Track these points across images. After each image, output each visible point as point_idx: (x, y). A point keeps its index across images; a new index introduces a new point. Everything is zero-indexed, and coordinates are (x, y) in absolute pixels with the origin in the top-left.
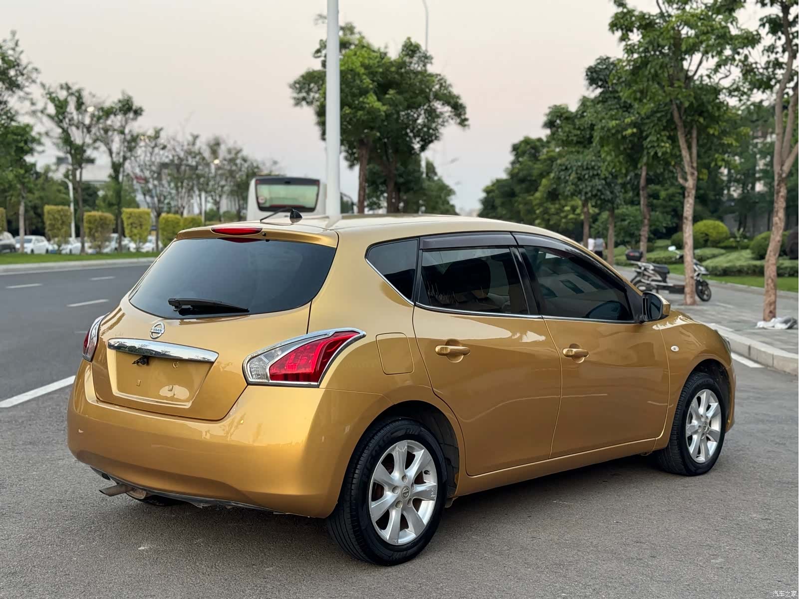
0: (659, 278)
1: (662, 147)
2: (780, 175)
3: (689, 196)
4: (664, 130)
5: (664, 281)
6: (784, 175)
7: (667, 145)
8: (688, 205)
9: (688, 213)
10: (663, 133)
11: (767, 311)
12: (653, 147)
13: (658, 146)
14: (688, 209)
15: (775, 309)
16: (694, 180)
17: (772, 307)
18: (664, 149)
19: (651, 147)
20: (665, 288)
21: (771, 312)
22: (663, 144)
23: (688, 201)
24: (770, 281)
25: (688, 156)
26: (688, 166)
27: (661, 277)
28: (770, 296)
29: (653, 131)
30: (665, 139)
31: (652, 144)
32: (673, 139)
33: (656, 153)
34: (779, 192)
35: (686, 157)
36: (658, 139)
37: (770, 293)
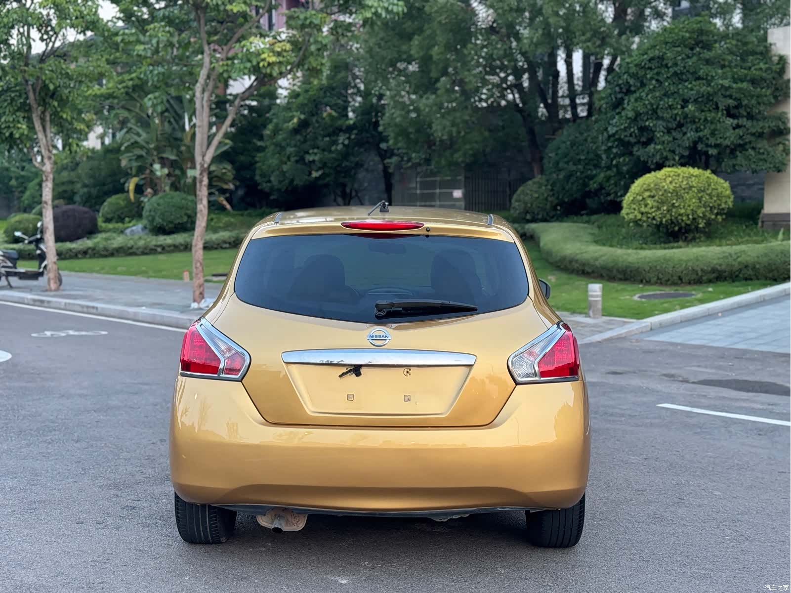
0: (10, 264)
1: (18, 128)
2: (202, 166)
3: (47, 180)
4: (18, 110)
5: (15, 267)
6: (206, 166)
7: (24, 127)
8: (47, 189)
9: (47, 197)
10: (18, 114)
11: (197, 293)
12: (9, 127)
13: (14, 127)
14: (47, 193)
15: (203, 290)
16: (51, 164)
17: (202, 289)
18: (21, 131)
19: (6, 127)
20: (16, 274)
21: (201, 293)
22: (19, 125)
23: (47, 185)
24: (198, 264)
25: (44, 139)
26: (45, 149)
27: (11, 263)
28: (199, 279)
29: (7, 111)
30: (21, 120)
31: (7, 125)
32: (29, 120)
33: (11, 134)
34: (201, 181)
35: (42, 140)
36: (14, 120)
37: (199, 276)
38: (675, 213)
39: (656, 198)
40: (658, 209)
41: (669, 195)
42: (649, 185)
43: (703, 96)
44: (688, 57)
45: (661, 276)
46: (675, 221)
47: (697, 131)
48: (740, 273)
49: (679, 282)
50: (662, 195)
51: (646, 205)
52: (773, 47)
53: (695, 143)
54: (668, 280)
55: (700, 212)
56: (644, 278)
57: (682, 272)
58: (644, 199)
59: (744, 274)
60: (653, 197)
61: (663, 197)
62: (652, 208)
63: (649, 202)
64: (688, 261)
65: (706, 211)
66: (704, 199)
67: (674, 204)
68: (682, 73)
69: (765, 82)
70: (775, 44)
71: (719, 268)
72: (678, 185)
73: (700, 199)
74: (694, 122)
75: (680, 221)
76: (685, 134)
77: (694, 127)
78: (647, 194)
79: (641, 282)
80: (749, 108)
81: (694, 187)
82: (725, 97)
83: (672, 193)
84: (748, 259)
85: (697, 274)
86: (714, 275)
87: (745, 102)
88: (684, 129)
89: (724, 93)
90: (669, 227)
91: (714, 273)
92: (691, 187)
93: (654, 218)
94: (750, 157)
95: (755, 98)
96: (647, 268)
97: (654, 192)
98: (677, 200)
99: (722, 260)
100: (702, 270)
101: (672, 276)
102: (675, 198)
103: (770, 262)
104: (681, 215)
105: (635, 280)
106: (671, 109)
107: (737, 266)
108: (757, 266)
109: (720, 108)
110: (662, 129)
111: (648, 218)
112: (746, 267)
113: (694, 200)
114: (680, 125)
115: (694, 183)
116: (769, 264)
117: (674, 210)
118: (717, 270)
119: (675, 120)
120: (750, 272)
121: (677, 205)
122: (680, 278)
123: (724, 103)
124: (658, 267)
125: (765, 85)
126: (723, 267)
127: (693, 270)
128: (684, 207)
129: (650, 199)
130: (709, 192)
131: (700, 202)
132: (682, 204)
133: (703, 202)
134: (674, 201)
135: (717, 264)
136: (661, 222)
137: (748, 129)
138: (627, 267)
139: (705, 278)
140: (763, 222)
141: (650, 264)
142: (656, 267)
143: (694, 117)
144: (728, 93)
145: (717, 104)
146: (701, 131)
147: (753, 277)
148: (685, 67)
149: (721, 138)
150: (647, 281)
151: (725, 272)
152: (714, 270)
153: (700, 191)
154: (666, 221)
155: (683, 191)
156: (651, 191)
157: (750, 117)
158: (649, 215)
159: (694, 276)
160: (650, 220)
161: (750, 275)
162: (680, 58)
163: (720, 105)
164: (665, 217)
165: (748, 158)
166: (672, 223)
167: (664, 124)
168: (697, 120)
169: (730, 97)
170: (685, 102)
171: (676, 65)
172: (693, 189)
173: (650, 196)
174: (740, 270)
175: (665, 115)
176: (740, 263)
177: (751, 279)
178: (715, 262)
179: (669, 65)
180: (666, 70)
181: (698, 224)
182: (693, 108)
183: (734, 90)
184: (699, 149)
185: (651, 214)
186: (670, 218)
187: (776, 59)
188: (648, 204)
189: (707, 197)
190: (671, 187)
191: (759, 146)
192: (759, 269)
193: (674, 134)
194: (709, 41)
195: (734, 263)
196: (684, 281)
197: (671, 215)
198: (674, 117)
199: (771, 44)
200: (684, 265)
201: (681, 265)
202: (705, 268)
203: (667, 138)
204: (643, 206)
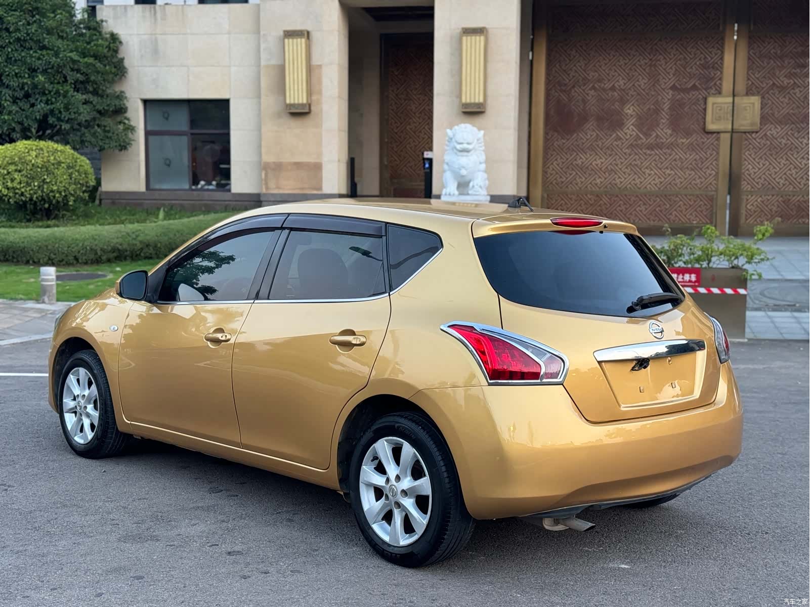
38: (47, 189)
39: (24, 172)
40: (28, 184)
41: (39, 170)
42: (11, 158)
43: (52, 68)
44: (29, 24)
45: (53, 256)
46: (46, 198)
47: (47, 103)
48: (141, 252)
49: (75, 262)
50: (31, 170)
51: (12, 180)
52: (104, 24)
53: (45, 116)
54: (63, 260)
55: (72, 188)
56: (31, 258)
57: (79, 252)
58: (9, 173)
59: (145, 253)
60: (20, 171)
61: (32, 172)
62: (20, 183)
63: (16, 177)
64: (84, 240)
65: (76, 188)
66: (74, 176)
67: (45, 179)
68: (25, 41)
69: (107, 59)
70: (106, 21)
71: (120, 247)
72: (45, 160)
73: (70, 175)
74: (44, 94)
75: (52, 198)
76: (33, 105)
77: (44, 98)
78: (12, 168)
79: (27, 262)
80: (96, 84)
81: (63, 163)
82: (72, 70)
83: (41, 168)
84: (148, 238)
85: (96, 254)
86: (115, 254)
87: (93, 78)
88: (32, 100)
89: (72, 66)
90: (38, 204)
91: (114, 252)
92: (59, 163)
93: (22, 194)
94: (97, 134)
95: (100, 75)
96: (34, 247)
97: (20, 165)
98: (48, 176)
99: (121, 239)
100: (101, 250)
101: (67, 256)
102: (46, 173)
103: (170, 241)
104: (52, 191)
105: (18, 261)
106: (17, 77)
107: (139, 246)
108: (159, 245)
109: (69, 82)
110: (8, 98)
111: (16, 193)
112: (148, 246)
113: (65, 177)
114: (27, 96)
115: (61, 158)
116: (170, 244)
117: (45, 186)
118: (119, 250)
119: (22, 88)
120: (151, 250)
121: (48, 180)
122: (76, 259)
123: (72, 76)
124: (50, 247)
125: (107, 62)
126: (125, 246)
127: (91, 249)
128: (56, 183)
129: (17, 173)
130: (77, 168)
131: (71, 179)
132: (54, 180)
133: (73, 179)
134: (46, 177)
135: (117, 243)
136: (31, 199)
137: (94, 106)
138: (8, 248)
139: (104, 258)
140: (100, 200)
141: (39, 244)
142: (47, 246)
143: (44, 88)
144: (76, 67)
145: (65, 77)
146: (52, 104)
147: (153, 256)
148: (28, 35)
149: (75, 113)
150: (34, 262)
151: (127, 251)
152: (114, 250)
153: (69, 167)
154: (37, 198)
155: (52, 167)
156: (17, 165)
157: (95, 93)
158: (17, 191)
159: (92, 256)
160: (17, 196)
161: (151, 254)
162: (21, 23)
163: (68, 78)
164: (35, 193)
165: (94, 135)
166: (43, 199)
167: (10, 92)
168: (47, 92)
169: (78, 71)
170: (33, 71)
171: (17, 30)
172: (63, 165)
173: (16, 170)
174: (142, 249)
175: (11, 83)
176: (141, 242)
177: (151, 258)
178: (115, 241)
179: (11, 30)
180: (7, 34)
181: (68, 201)
182: (43, 79)
183: (82, 64)
184: (51, 122)
185: (19, 189)
186: (41, 194)
187: (108, 36)
188: (15, 179)
189: (77, 174)
190: (39, 161)
191: (103, 123)
192: (160, 248)
193: (21, 104)
194: (43, 8)
195: (134, 242)
196: (80, 261)
197: (42, 191)
198: (20, 85)
199: (102, 21)
200: (81, 245)
201: (77, 245)
202: (105, 247)
203: (14, 108)
204: (9, 181)
